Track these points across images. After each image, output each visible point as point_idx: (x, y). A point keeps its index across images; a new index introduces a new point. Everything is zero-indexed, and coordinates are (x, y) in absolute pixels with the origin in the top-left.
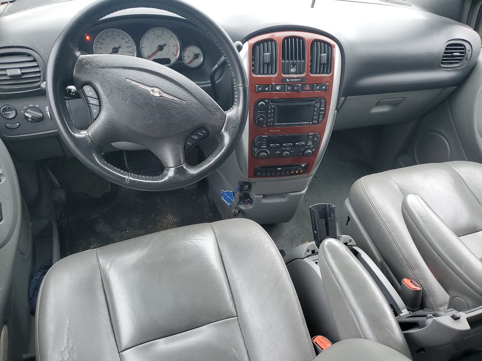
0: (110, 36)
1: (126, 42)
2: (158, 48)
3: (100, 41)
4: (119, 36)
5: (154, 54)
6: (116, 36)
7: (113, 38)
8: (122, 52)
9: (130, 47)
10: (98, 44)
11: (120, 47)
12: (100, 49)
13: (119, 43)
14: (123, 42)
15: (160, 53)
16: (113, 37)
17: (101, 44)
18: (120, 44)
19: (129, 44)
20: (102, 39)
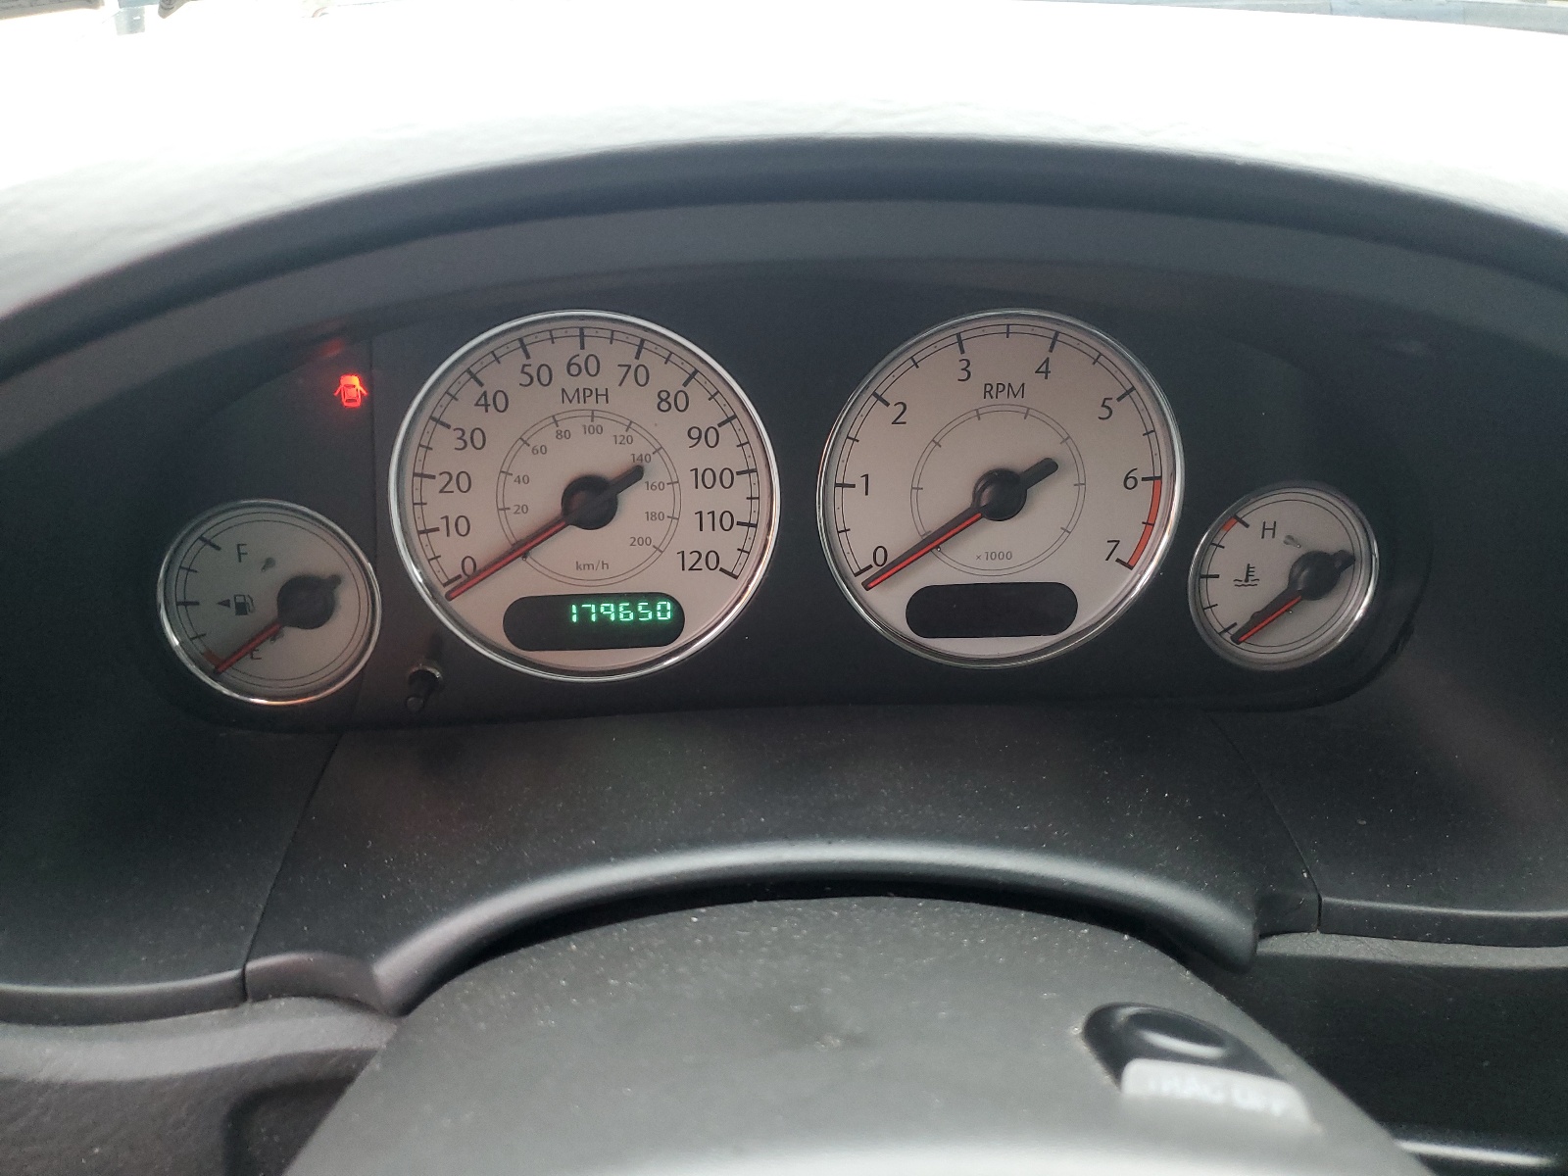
0: (559, 370)
1: (697, 436)
2: (977, 495)
3: (464, 413)
4: (638, 374)
5: (932, 543)
6: (608, 378)
7: (583, 394)
8: (652, 516)
9: (727, 481)
10: (445, 440)
11: (634, 474)
12: (453, 486)
13: (629, 440)
14: (671, 429)
15: (991, 535)
16: (584, 381)
17: (472, 439)
18: (640, 447)
19: (727, 455)
20: (484, 403)
